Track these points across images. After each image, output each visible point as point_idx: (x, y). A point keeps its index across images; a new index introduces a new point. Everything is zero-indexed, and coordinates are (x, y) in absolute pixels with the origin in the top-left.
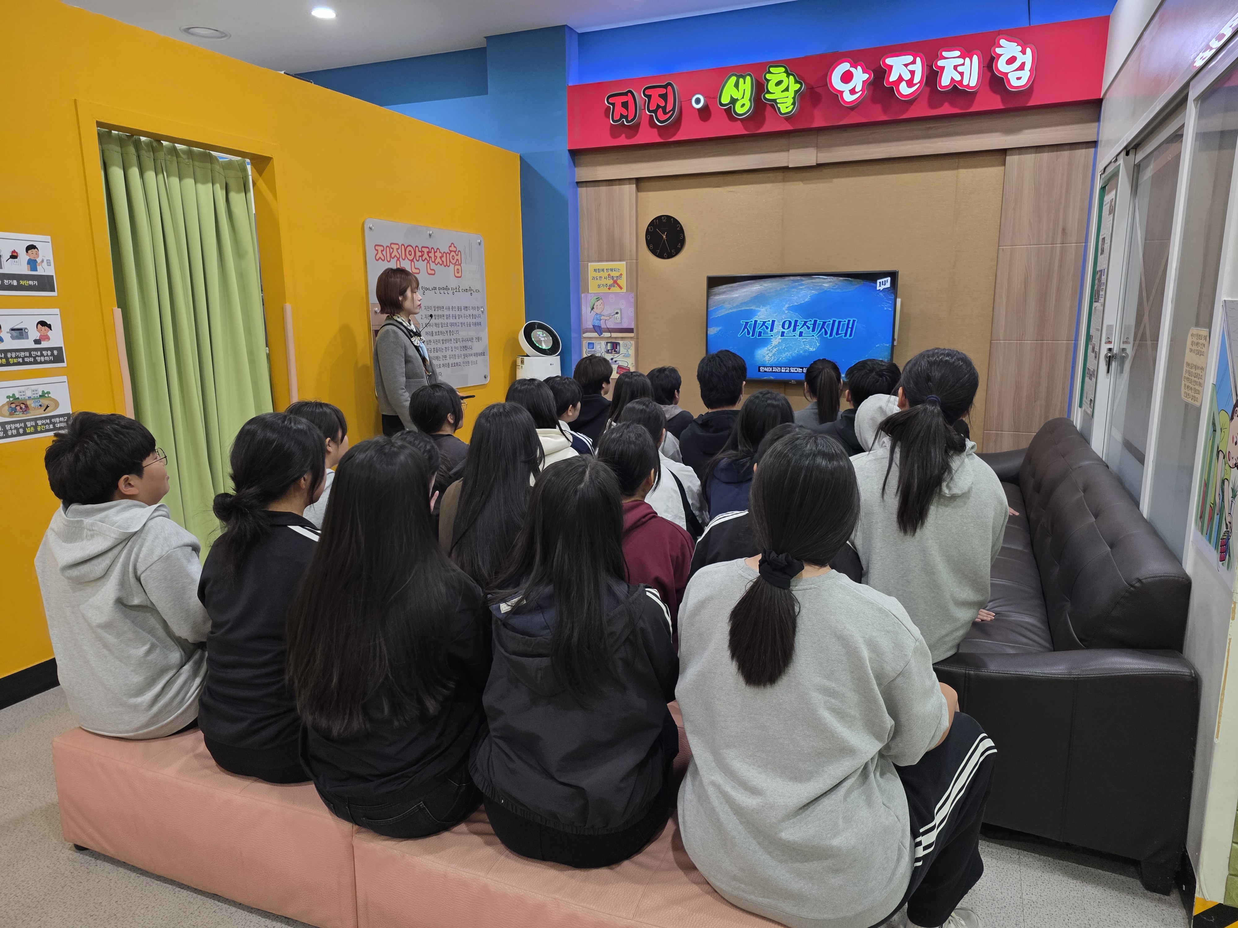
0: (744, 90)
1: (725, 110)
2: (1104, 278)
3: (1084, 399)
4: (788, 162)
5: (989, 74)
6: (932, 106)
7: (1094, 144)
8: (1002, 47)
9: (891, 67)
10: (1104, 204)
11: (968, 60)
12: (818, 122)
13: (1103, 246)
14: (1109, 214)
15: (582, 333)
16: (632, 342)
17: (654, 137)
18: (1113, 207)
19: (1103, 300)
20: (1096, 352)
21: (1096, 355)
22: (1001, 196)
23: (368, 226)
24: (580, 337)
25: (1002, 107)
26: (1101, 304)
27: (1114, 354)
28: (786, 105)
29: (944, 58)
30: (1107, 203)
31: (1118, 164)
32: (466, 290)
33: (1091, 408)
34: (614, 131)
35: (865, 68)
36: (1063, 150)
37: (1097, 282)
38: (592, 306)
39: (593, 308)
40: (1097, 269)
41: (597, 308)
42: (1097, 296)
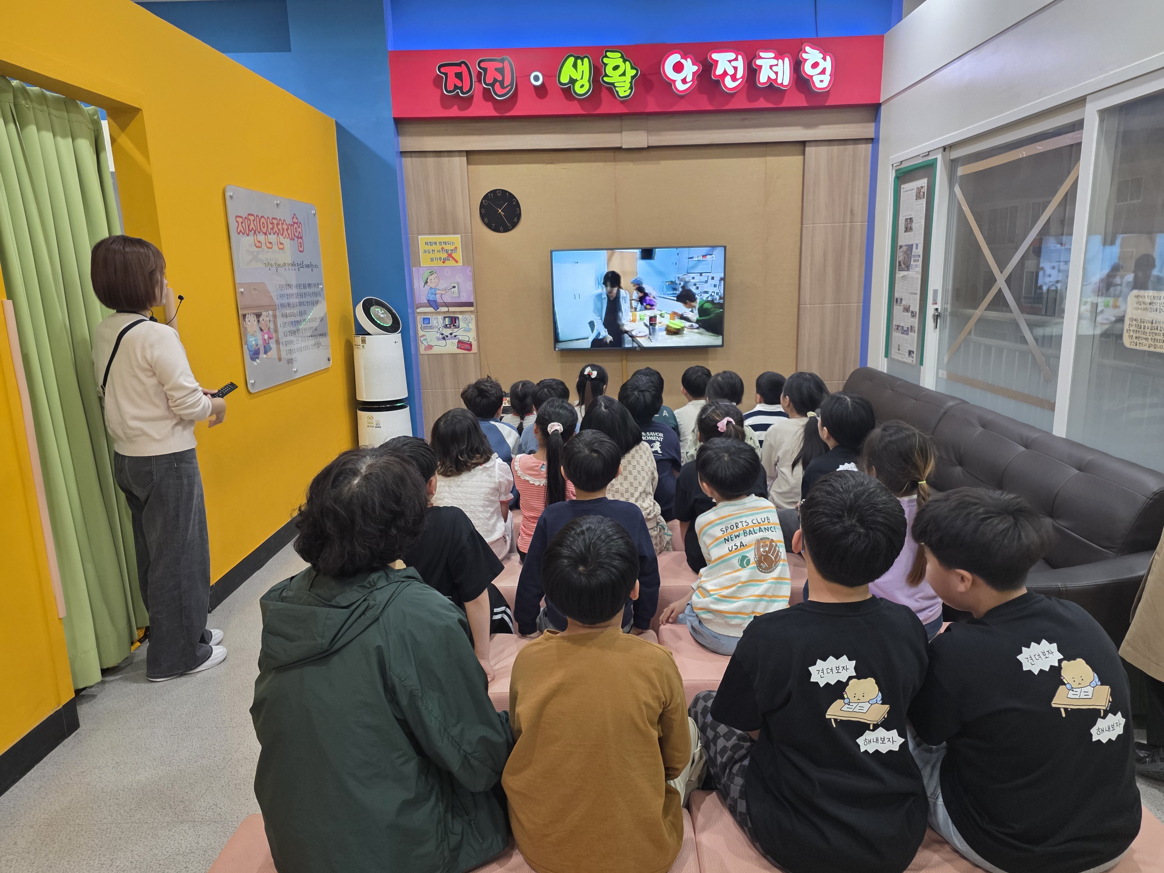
0: (583, 71)
1: (562, 89)
3: (895, 351)
4: (622, 143)
5: (798, 76)
6: (750, 99)
8: (807, 53)
9: (717, 62)
12: (652, 108)
13: (910, 225)
14: (916, 199)
15: (415, 308)
16: (473, 316)
17: (488, 110)
18: (924, 193)
19: (919, 269)
20: (912, 312)
21: (913, 315)
22: (801, 181)
23: (228, 194)
24: (414, 312)
25: (805, 104)
26: (915, 273)
27: (939, 313)
28: (624, 89)
29: (761, 58)
30: (910, 190)
31: (930, 158)
32: (308, 266)
33: (913, 358)
34: (446, 101)
35: (694, 60)
36: (849, 145)
37: (901, 254)
38: (425, 280)
39: (426, 282)
40: (900, 244)
41: (431, 282)
42: (903, 266)
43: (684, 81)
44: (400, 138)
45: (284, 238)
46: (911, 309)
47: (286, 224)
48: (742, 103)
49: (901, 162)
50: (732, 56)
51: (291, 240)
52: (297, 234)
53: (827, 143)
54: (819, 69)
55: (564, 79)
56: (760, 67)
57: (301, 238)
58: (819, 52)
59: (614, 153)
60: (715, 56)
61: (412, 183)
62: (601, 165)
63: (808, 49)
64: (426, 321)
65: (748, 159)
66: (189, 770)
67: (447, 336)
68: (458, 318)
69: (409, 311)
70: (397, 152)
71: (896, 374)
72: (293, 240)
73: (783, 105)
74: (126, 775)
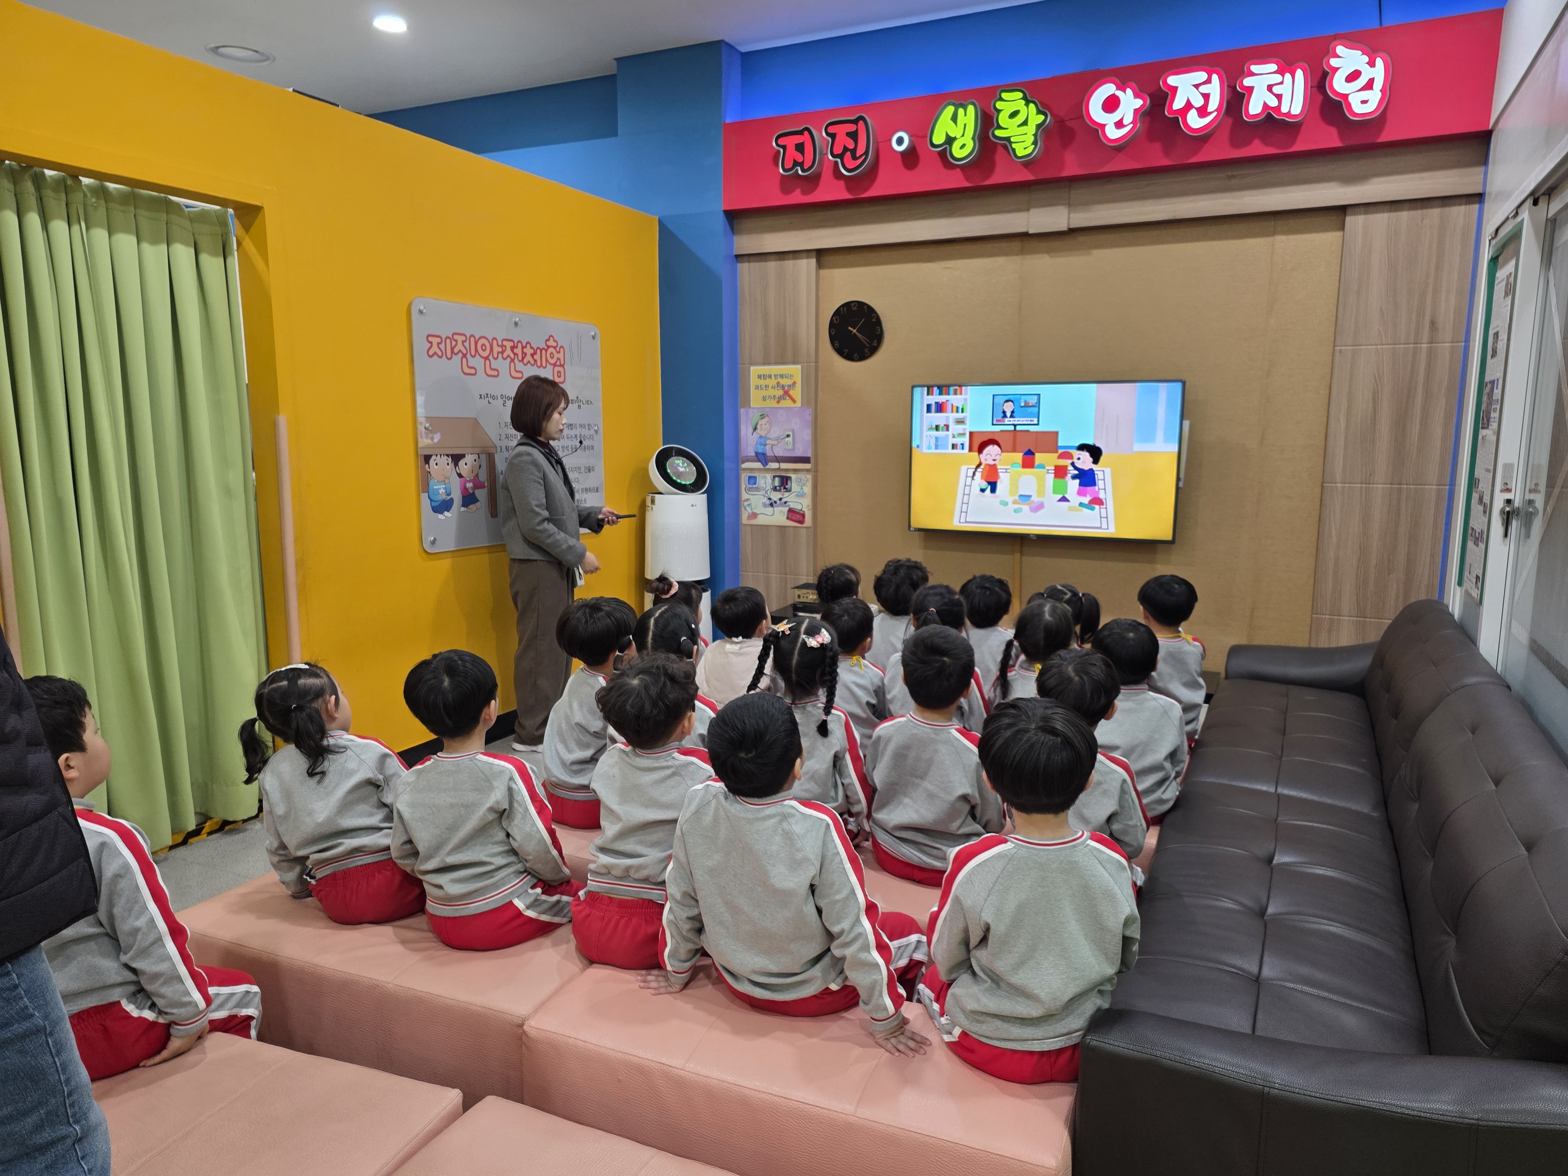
0: (965, 125)
1: (939, 153)
2: (1497, 392)
3: (1466, 573)
4: (1027, 226)
5: (1320, 98)
6: (1235, 143)
7: (1478, 198)
8: (1339, 57)
9: (1174, 89)
10: (1496, 282)
11: (1288, 76)
12: (1073, 169)
13: (1495, 345)
14: (1504, 297)
15: (737, 462)
16: (809, 477)
17: (838, 192)
19: (1496, 426)
20: (1484, 505)
21: (1485, 509)
23: (417, 307)
24: (735, 468)
25: (1337, 143)
26: (1492, 432)
27: (1517, 509)
28: (1024, 145)
29: (1253, 74)
30: (1502, 281)
31: (1519, 220)
33: (1478, 589)
34: (784, 184)
35: (1138, 90)
36: (1432, 207)
37: (1485, 398)
38: (754, 425)
39: (755, 429)
40: (1486, 379)
41: (761, 429)
42: (1484, 420)
43: (1119, 125)
44: (734, 238)
45: (525, 365)
46: (1484, 500)
47: (531, 348)
48: (1221, 150)
49: (1497, 231)
50: (1202, 76)
52: (553, 361)
53: (1387, 207)
54: (1362, 81)
55: (938, 138)
56: (1250, 90)
57: (562, 366)
58: (1360, 53)
59: (1022, 241)
60: (1172, 80)
61: (748, 297)
62: (1001, 260)
63: (1340, 50)
64: (752, 480)
67: (775, 502)
68: (790, 478)
69: (728, 465)
70: (730, 256)
73: (1297, 147)
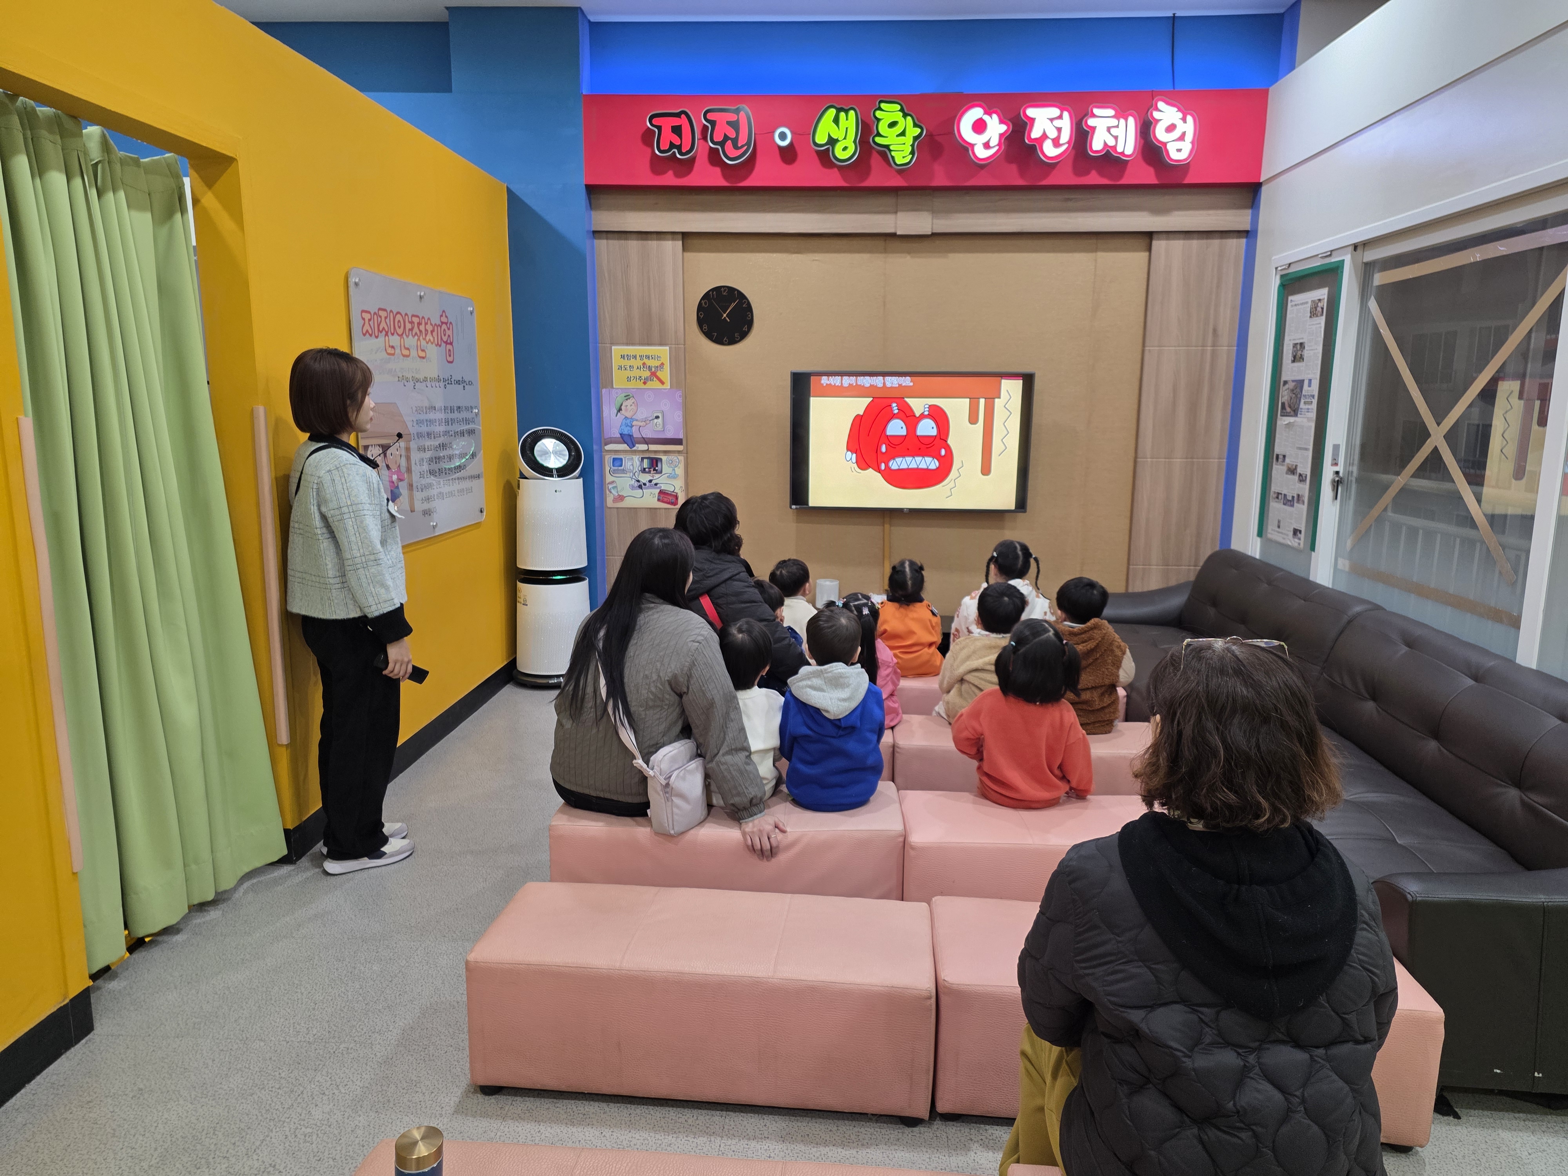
0: (847, 128)
1: (818, 152)
3: (1273, 528)
4: (896, 227)
5: (1142, 142)
6: (1078, 173)
8: (1161, 111)
9: (1032, 120)
10: (1291, 304)
12: (940, 180)
13: (1299, 353)
14: (1311, 317)
15: (603, 444)
16: (681, 458)
17: (715, 178)
18: (1322, 309)
19: (1313, 415)
20: (1300, 475)
21: (1302, 478)
22: (1145, 287)
23: (353, 280)
24: (601, 450)
25: (1156, 182)
26: (1307, 419)
27: (1341, 478)
28: (902, 154)
29: (1095, 116)
30: (1302, 304)
31: (1333, 260)
32: (458, 382)
33: (1300, 539)
34: (658, 165)
35: (1002, 118)
36: (1213, 238)
37: (1285, 393)
38: (618, 406)
39: (620, 410)
40: (1284, 378)
41: (626, 410)
42: (1288, 410)
43: (987, 146)
44: (593, 213)
45: (427, 343)
46: (1299, 471)
47: (431, 324)
48: (1065, 176)
49: (1290, 264)
50: (1055, 112)
51: (437, 345)
52: (445, 339)
53: (1182, 236)
54: (1176, 134)
55: (821, 138)
56: (1093, 129)
57: (451, 344)
58: (1176, 109)
59: (885, 240)
60: (1031, 112)
61: (606, 275)
62: (866, 256)
63: (1161, 105)
64: (617, 462)
65: (1071, 254)
66: (241, 1109)
67: (645, 484)
68: (661, 460)
69: (595, 447)
70: (588, 232)
71: (1273, 561)
72: (440, 346)
73: (1123, 181)
74: (149, 1110)
